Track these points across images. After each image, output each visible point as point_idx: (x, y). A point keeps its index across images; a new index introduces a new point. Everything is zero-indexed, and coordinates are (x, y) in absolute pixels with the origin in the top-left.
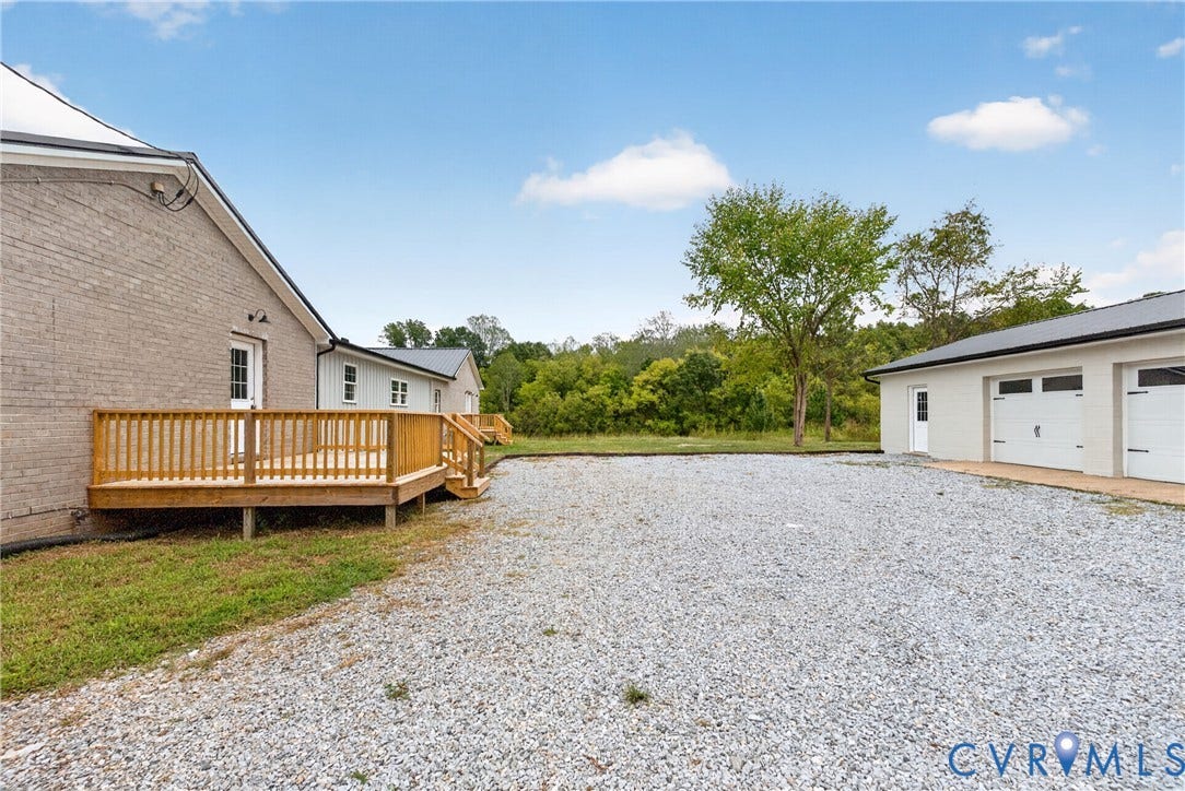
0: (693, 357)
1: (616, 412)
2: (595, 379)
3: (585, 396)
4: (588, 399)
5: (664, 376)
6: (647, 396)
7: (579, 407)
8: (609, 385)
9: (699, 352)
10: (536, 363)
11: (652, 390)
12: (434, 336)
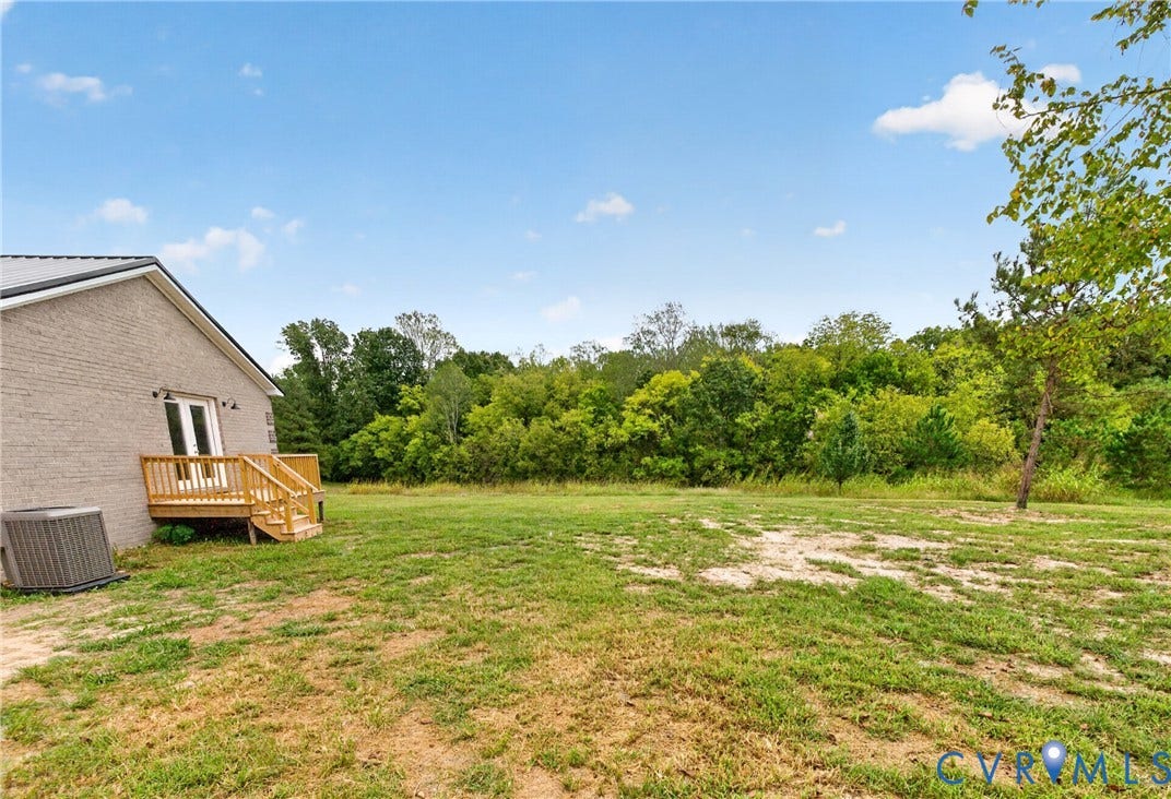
0: (712, 368)
1: (600, 446)
2: (572, 401)
3: (557, 424)
4: (561, 428)
5: (669, 396)
6: (644, 424)
7: (550, 439)
8: (591, 408)
9: (723, 360)
10: (491, 379)
11: (651, 416)
12: (351, 341)
